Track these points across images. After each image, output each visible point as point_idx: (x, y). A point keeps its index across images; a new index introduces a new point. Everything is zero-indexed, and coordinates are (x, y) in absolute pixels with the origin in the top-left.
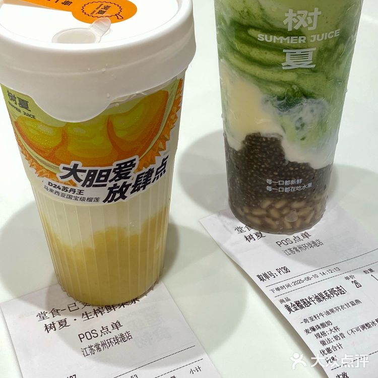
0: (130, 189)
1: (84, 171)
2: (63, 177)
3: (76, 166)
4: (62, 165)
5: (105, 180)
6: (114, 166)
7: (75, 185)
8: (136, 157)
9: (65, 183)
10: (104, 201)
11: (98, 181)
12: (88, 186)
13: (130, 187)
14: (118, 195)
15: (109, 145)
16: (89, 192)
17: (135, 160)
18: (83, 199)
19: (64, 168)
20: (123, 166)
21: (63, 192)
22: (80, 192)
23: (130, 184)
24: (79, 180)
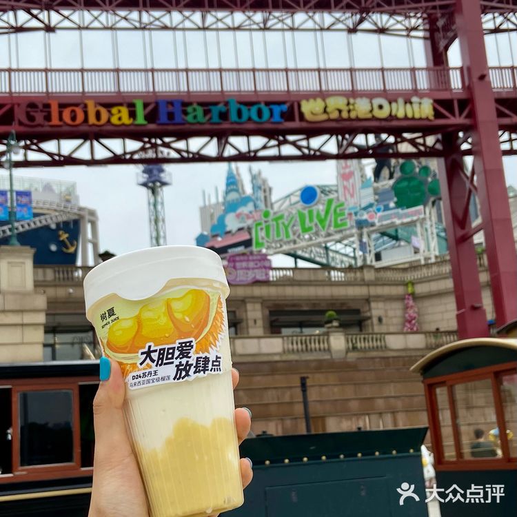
3: (150, 347)
7: (151, 367)
9: (144, 369)
10: (174, 379)
12: (160, 365)
13: (192, 367)
17: (192, 342)
18: (158, 380)
20: (184, 345)
21: (144, 379)
23: (192, 365)
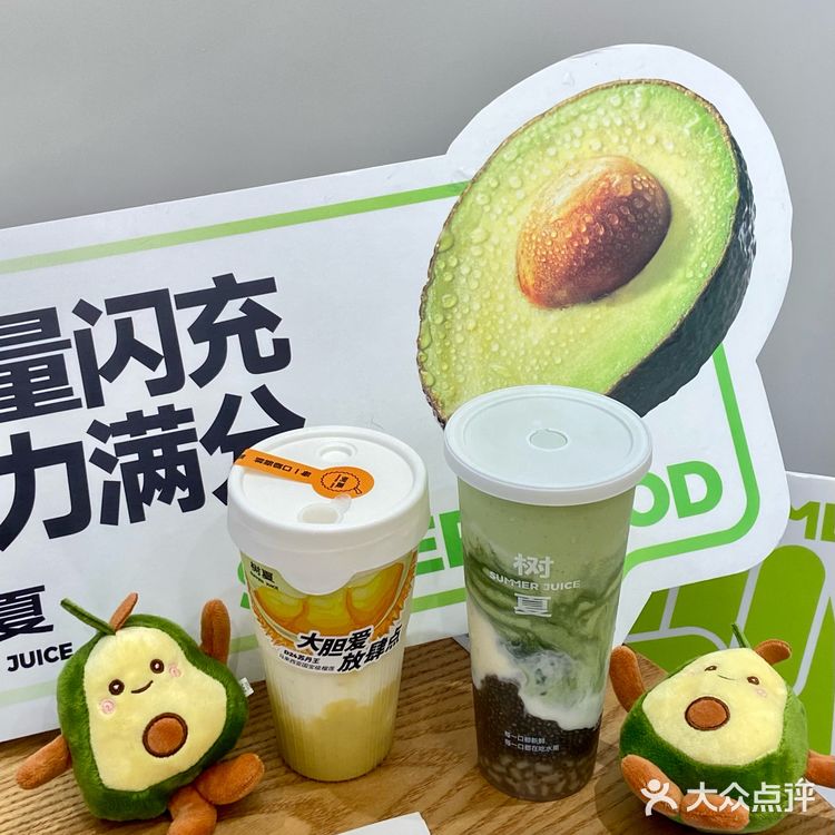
0: (365, 658)
1: (322, 640)
2: (299, 646)
4: (301, 634)
5: (341, 650)
6: (351, 636)
8: (372, 627)
11: (334, 650)
14: (352, 664)
15: (347, 616)
16: (325, 661)
19: (302, 637)
22: (316, 661)
24: (316, 649)
